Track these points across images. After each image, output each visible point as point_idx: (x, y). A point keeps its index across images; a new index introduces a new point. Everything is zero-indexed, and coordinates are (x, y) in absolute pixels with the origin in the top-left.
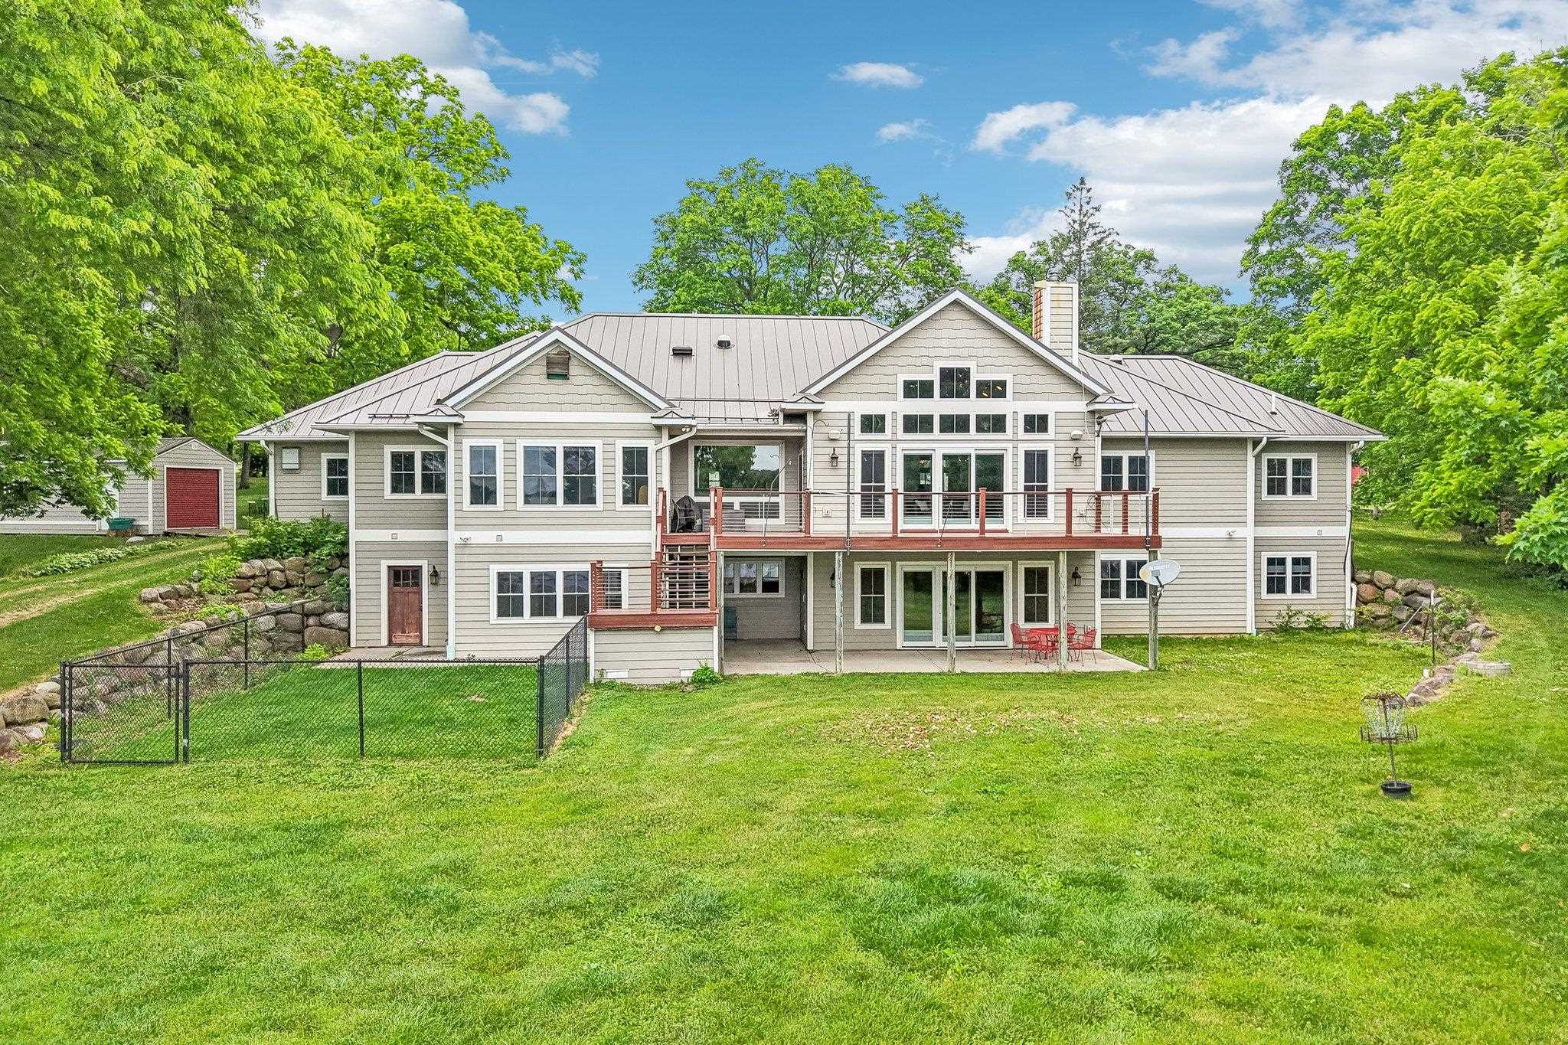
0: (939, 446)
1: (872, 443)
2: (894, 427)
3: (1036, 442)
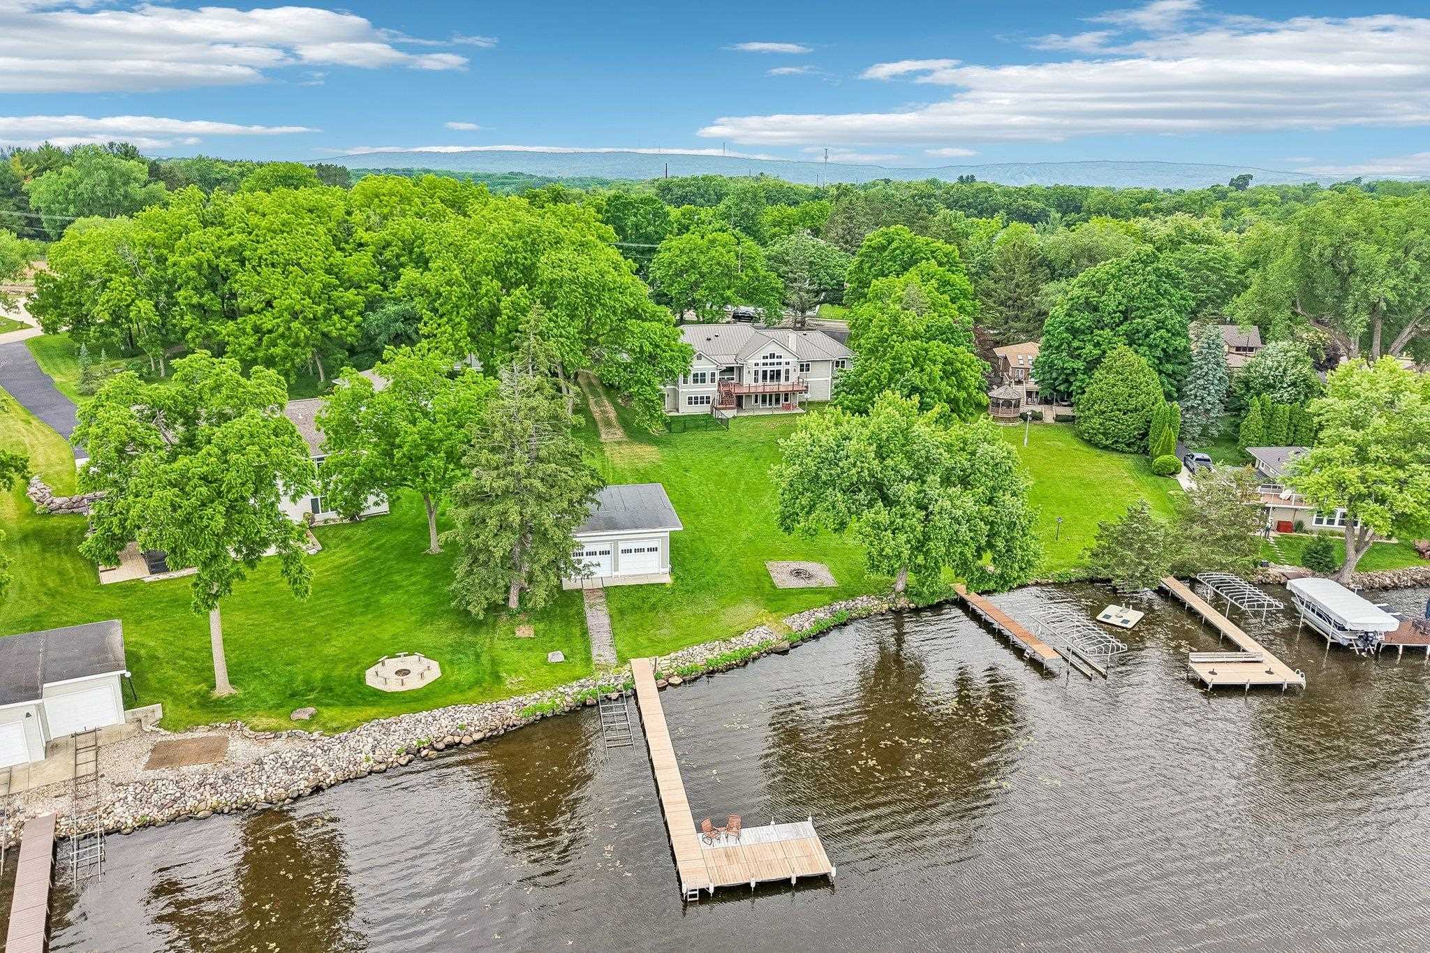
3: (787, 367)
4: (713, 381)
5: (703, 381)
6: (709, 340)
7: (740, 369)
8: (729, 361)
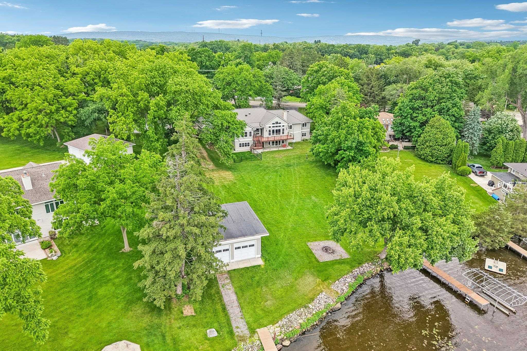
0: (275, 129)
1: (270, 129)
2: (272, 127)
3: (283, 127)
4: (250, 135)
5: (246, 136)
6: (246, 116)
7: (262, 130)
8: (257, 126)
